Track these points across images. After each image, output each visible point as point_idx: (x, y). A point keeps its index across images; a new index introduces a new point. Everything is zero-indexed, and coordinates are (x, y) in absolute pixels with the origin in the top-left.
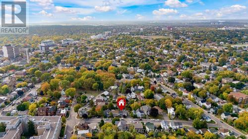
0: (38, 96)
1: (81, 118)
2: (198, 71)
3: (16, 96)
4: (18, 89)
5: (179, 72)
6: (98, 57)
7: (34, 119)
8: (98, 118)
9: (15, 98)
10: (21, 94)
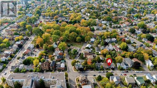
0: (34, 48)
1: (78, 70)
2: (147, 21)
3: (17, 49)
4: (18, 43)
5: (134, 23)
6: (68, 10)
7: (43, 77)
8: (92, 70)
9: (17, 51)
10: (20, 47)
